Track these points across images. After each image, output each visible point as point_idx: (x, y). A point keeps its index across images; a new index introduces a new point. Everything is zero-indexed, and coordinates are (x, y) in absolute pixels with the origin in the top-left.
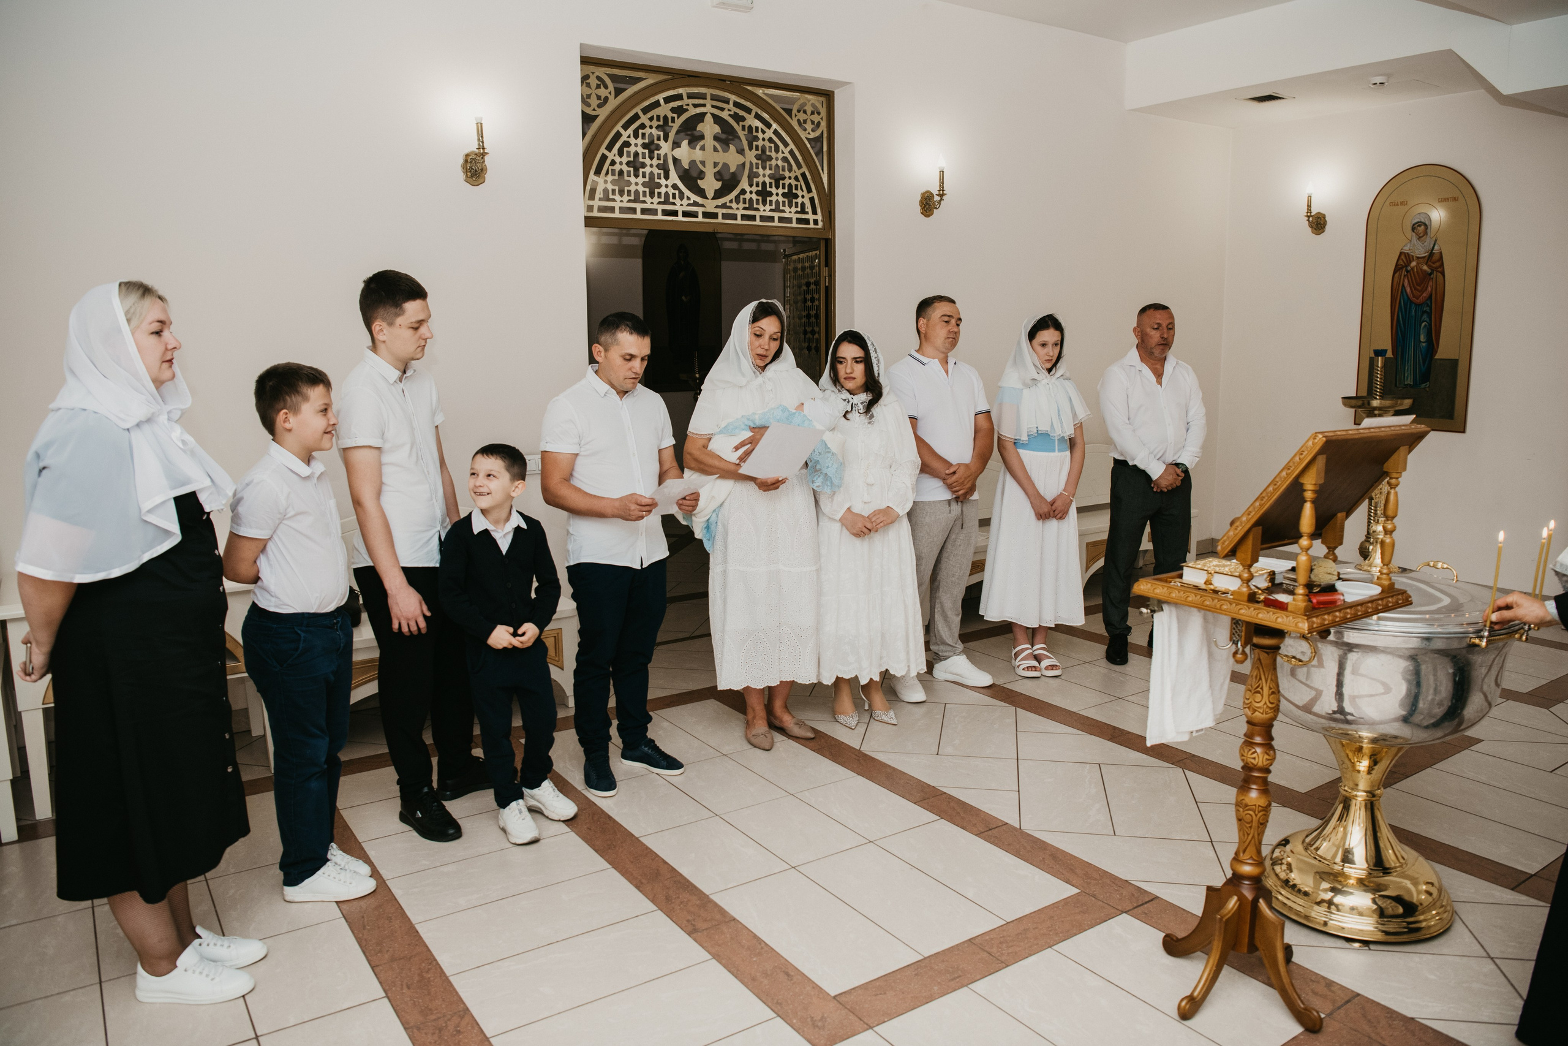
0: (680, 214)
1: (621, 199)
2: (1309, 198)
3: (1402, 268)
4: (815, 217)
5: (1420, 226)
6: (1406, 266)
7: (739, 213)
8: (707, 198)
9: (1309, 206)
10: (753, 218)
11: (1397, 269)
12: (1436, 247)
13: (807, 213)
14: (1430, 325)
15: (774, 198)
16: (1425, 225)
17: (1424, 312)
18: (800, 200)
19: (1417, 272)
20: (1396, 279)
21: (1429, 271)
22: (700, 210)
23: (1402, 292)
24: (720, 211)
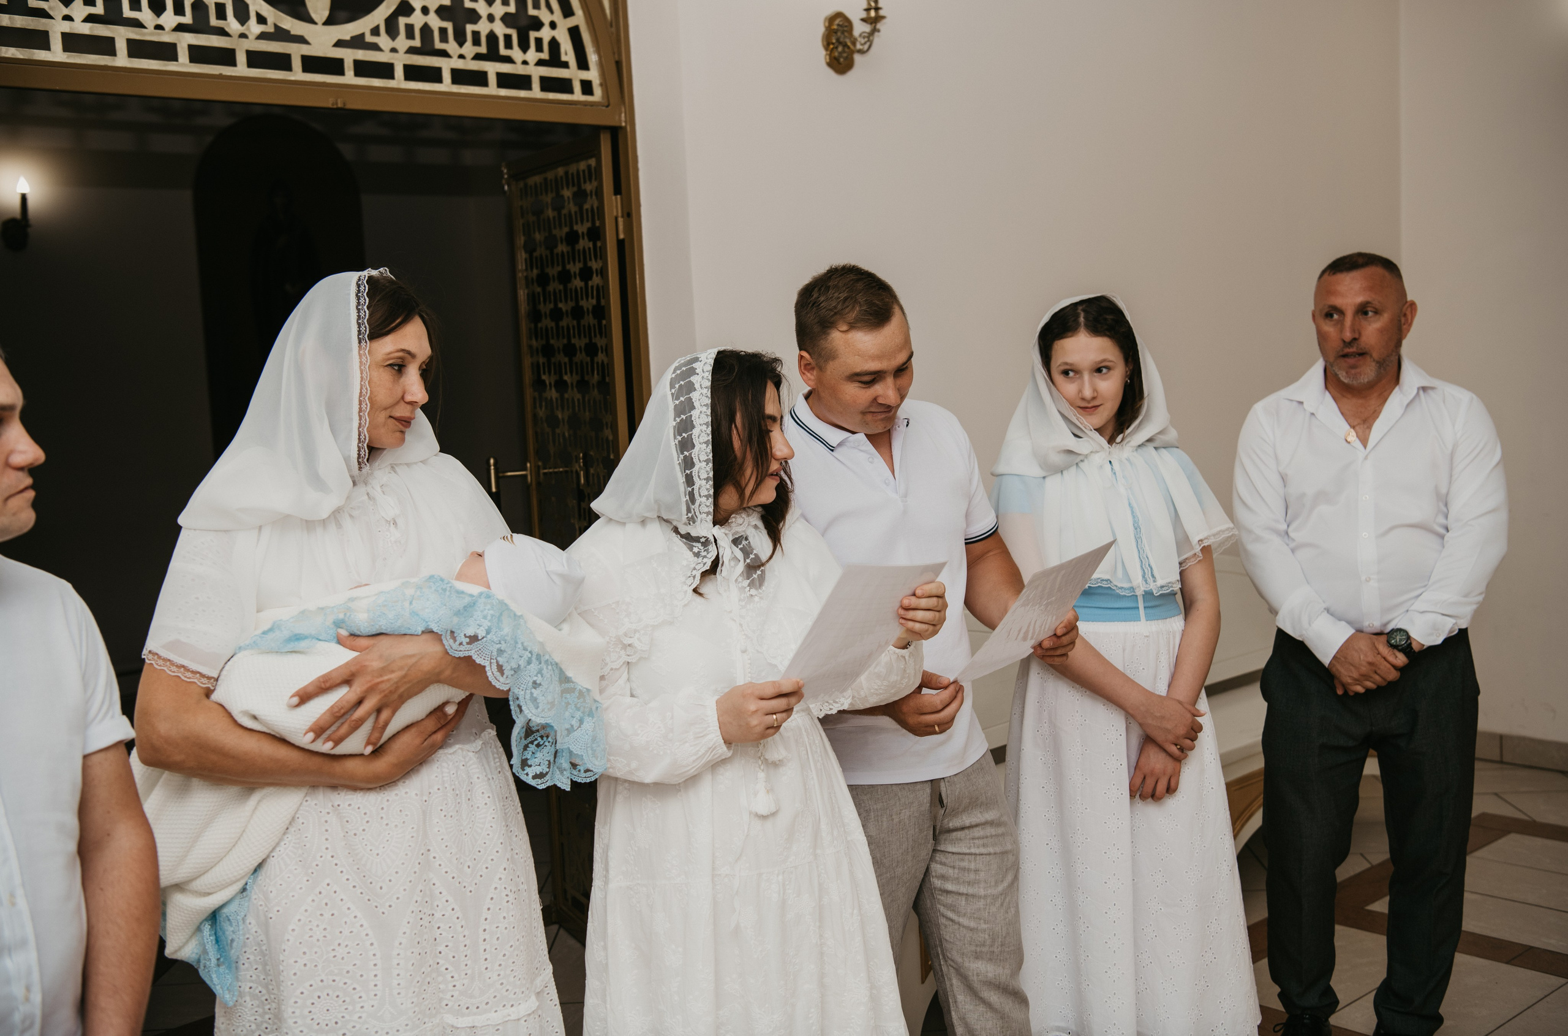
0: (241, 58)
1: (66, 11)
4: (585, 75)
7: (399, 62)
8: (312, 21)
10: (434, 75)
13: (566, 65)
15: (483, 27)
18: (546, 34)
22: (296, 51)
24: (349, 56)
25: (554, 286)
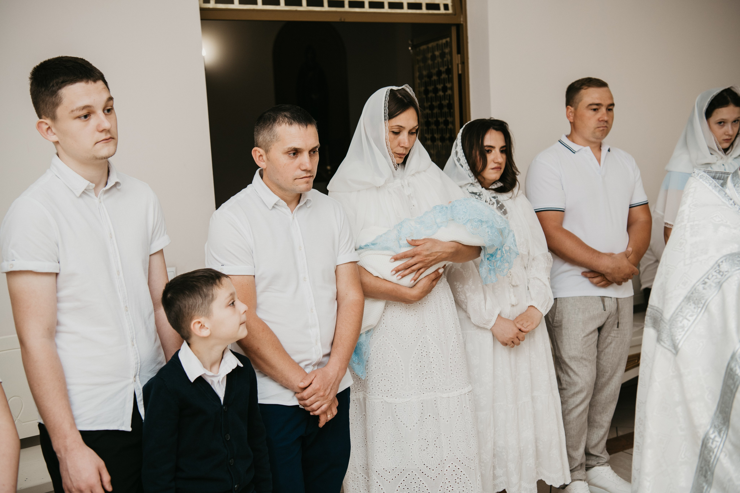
4: (445, 2)
25: (431, 95)
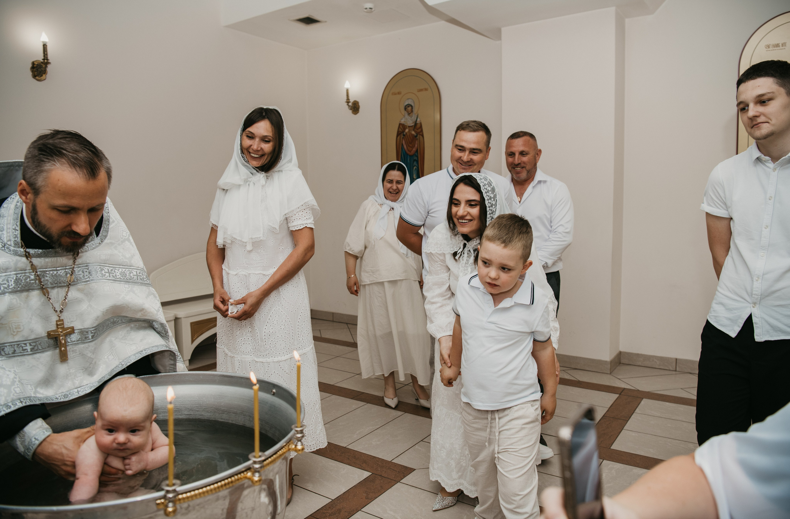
2: (347, 90)
3: (401, 134)
5: (408, 107)
6: (403, 132)
9: (348, 95)
11: (398, 134)
12: (418, 120)
14: (418, 168)
16: (412, 106)
17: (415, 160)
19: (409, 135)
20: (398, 140)
21: (415, 134)
23: (402, 148)
